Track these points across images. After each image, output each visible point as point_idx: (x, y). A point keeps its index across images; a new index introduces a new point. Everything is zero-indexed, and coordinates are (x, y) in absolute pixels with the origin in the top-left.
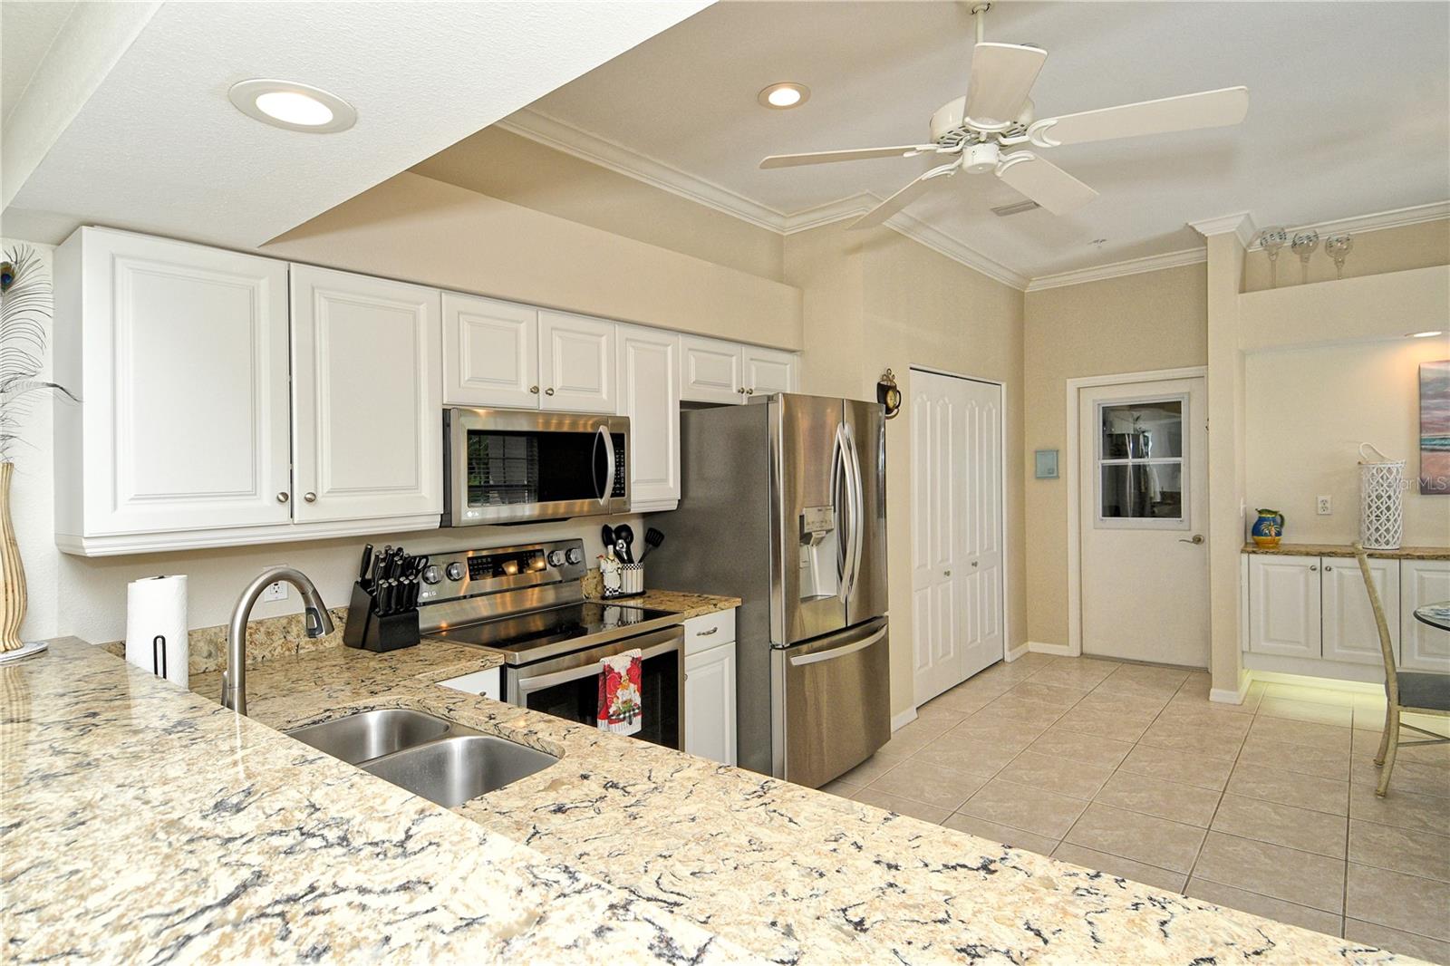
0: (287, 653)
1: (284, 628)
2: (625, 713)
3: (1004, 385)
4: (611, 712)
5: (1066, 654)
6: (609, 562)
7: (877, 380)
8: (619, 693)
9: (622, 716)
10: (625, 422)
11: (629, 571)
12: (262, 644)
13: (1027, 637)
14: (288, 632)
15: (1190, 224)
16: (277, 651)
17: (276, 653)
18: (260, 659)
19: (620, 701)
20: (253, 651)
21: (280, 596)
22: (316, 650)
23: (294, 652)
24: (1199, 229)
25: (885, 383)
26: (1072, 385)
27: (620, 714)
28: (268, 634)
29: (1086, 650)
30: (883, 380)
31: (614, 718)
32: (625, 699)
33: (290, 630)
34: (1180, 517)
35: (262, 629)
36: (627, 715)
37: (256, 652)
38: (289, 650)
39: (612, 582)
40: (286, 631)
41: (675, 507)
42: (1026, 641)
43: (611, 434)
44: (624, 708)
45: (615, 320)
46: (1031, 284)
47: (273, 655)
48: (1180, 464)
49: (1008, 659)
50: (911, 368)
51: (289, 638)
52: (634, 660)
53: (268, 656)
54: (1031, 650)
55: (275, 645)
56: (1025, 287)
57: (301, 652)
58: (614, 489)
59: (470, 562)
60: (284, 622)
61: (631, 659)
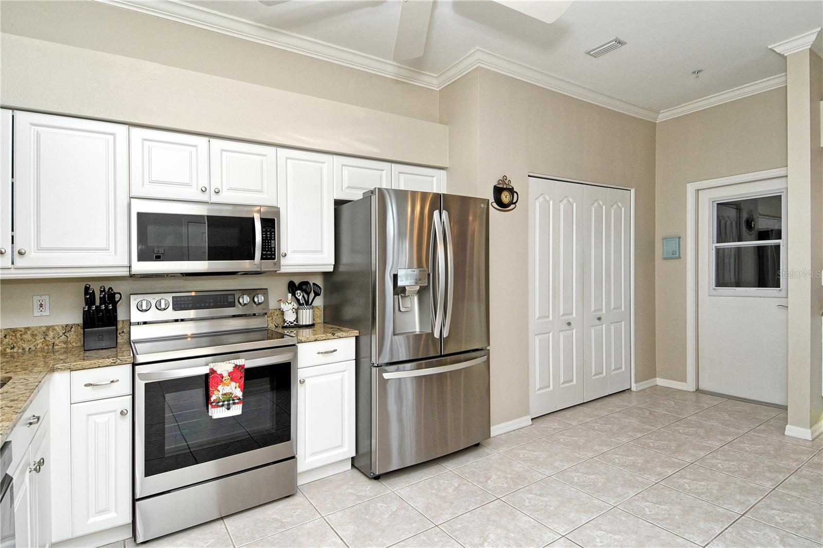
0: (46, 347)
1: (44, 332)
2: (224, 401)
3: (633, 191)
4: (212, 401)
5: (685, 389)
6: (287, 304)
7: (495, 183)
8: (220, 388)
9: (221, 404)
10: (277, 211)
11: (301, 311)
12: (28, 341)
13: (655, 374)
14: (47, 335)
15: (769, 47)
16: (38, 346)
17: (38, 347)
18: (27, 350)
19: (220, 393)
20: (23, 345)
21: (44, 314)
22: (67, 347)
23: (51, 347)
24: (778, 50)
25: (501, 186)
26: (691, 188)
27: (219, 402)
28: (33, 335)
29: (702, 387)
30: (499, 184)
31: (214, 404)
32: (225, 392)
33: (48, 334)
34: (779, 287)
35: (29, 332)
36: (226, 403)
37: (25, 346)
38: (47, 346)
39: (290, 317)
40: (45, 334)
41: (332, 271)
42: (656, 377)
43: (261, 218)
44: (223, 398)
45: (277, 145)
46: (660, 116)
47: (36, 348)
48: (779, 245)
49: (634, 389)
50: (529, 176)
51: (47, 338)
52: (237, 367)
53: (33, 348)
54: (659, 384)
55: (38, 342)
56: (656, 119)
57: (56, 347)
58: (262, 254)
59: (175, 299)
60: (44, 329)
61: (234, 365)
